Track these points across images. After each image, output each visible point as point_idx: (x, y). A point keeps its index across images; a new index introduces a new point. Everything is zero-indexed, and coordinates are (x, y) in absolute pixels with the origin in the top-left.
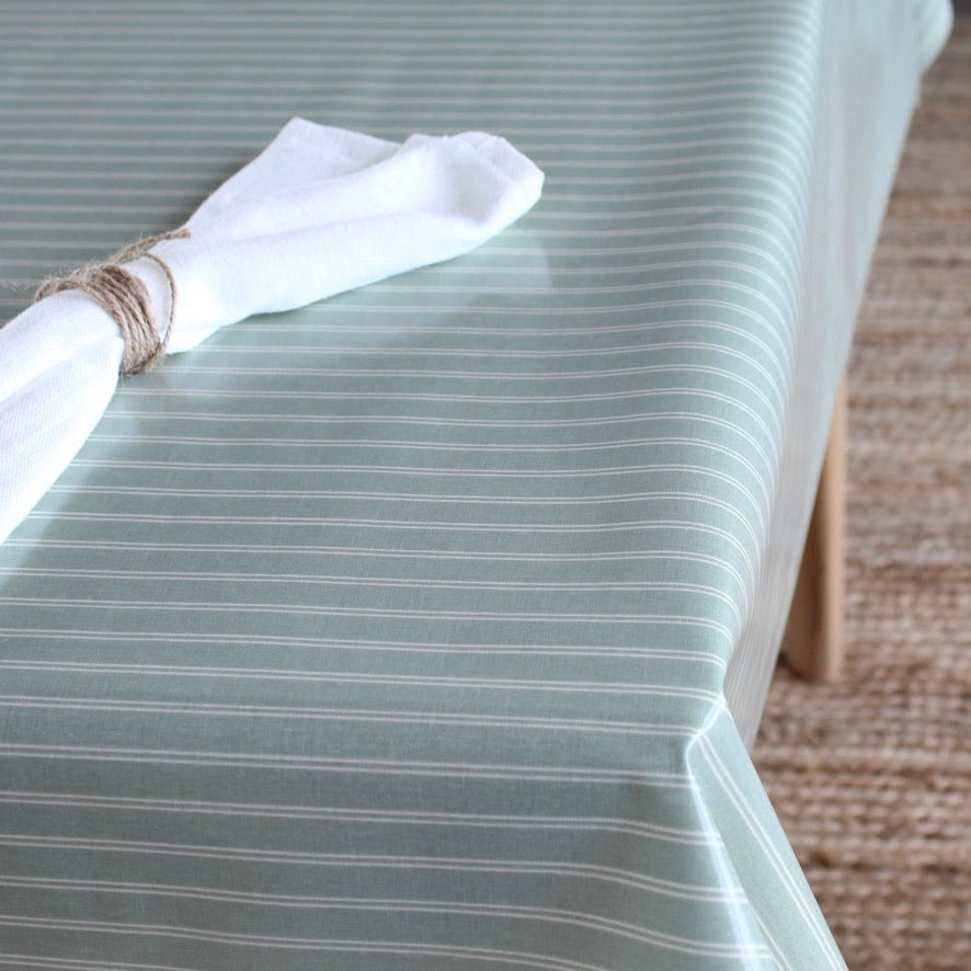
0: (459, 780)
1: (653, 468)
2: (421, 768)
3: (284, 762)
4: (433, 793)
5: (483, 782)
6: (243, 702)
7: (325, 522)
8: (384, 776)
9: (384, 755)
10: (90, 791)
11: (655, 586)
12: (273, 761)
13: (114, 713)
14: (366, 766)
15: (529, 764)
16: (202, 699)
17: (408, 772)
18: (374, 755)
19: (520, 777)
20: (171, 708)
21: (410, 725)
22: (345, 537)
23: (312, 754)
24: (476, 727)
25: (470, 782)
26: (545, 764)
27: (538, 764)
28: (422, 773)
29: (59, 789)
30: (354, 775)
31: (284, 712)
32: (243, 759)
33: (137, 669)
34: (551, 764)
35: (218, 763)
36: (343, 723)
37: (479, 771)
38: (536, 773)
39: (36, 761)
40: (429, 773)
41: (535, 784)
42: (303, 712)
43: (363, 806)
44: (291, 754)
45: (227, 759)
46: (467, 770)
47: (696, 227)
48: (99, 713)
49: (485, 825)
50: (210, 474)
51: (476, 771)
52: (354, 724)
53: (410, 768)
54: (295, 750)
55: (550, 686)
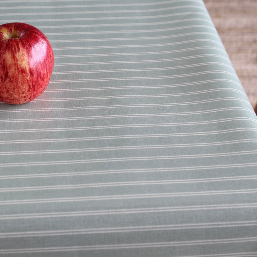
0: (218, 228)
1: (226, 109)
2: (205, 225)
3: (156, 228)
4: (209, 233)
5: (227, 228)
6: (135, 207)
7: (125, 137)
8: (192, 229)
9: (192, 222)
10: (84, 244)
11: (252, 152)
12: (152, 228)
13: (91, 216)
14: (185, 226)
15: (242, 220)
16: (120, 208)
17: (200, 227)
18: (188, 222)
19: (239, 225)
20: (111, 212)
21: (198, 211)
22: (135, 142)
23: (166, 224)
24: (221, 209)
25: (221, 228)
26: (248, 220)
27: (246, 220)
28: (205, 227)
29: (74, 245)
30: (181, 230)
31: (152, 210)
32: (142, 228)
33: (91, 198)
34: (250, 220)
35: (132, 231)
36: (175, 212)
37: (225, 224)
38: (245, 223)
39: (65, 236)
40: (208, 227)
41: (244, 227)
42: (159, 209)
43: (184, 240)
44: (158, 225)
45: (136, 229)
46: (221, 225)
47: (186, 20)
48: (86, 216)
49: (225, 242)
50: (72, 121)
51: (224, 224)
52: (178, 212)
53: (201, 226)
54: (160, 223)
55: (238, 192)
